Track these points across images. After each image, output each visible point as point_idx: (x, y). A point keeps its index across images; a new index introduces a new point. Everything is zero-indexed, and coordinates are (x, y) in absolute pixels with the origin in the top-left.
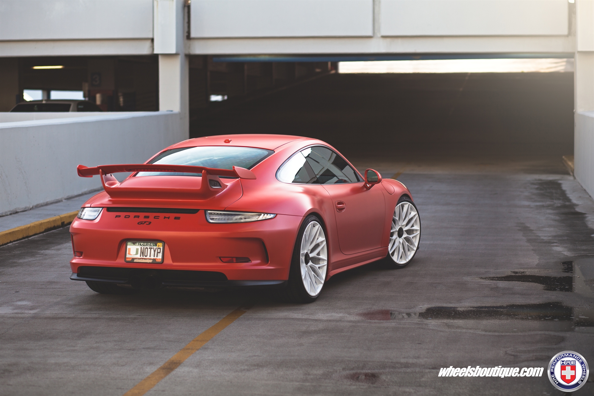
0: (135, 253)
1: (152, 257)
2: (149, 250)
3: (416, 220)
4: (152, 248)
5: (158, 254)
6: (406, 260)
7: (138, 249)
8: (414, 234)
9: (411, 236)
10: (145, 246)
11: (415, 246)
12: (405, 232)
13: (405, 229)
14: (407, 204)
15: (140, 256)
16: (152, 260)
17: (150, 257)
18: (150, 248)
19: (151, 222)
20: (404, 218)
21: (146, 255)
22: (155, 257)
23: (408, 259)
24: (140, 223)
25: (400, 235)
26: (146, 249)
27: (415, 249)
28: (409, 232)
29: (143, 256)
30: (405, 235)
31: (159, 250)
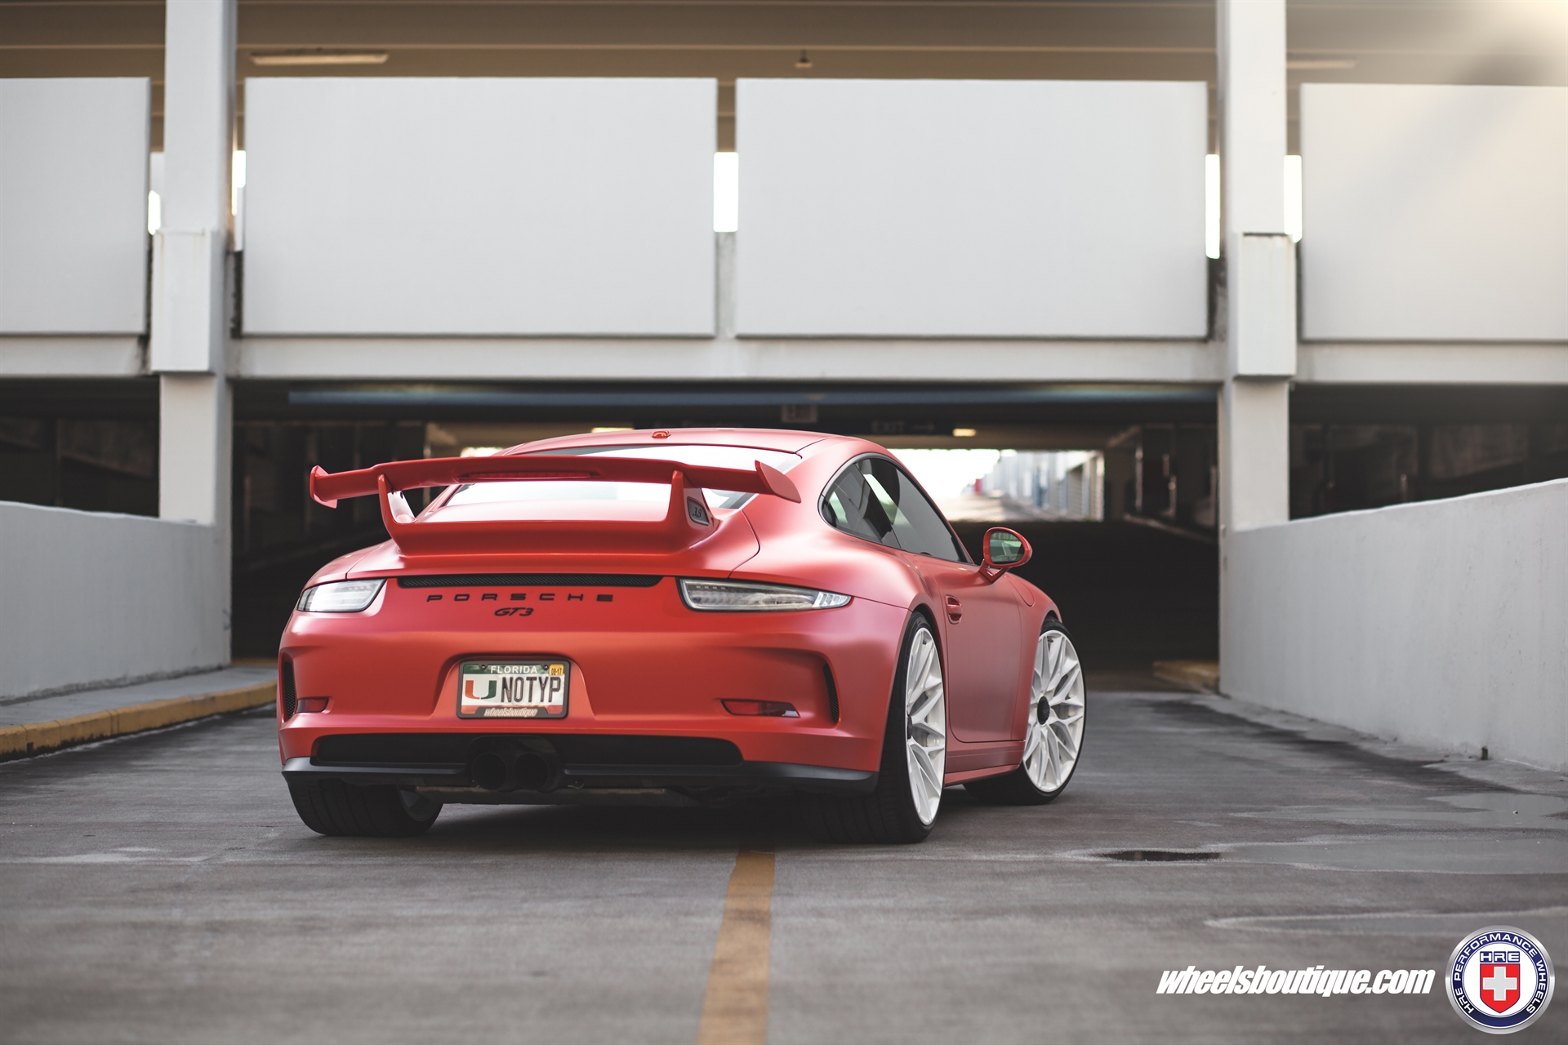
0: (487, 694)
1: (536, 701)
2: (527, 684)
3: (1075, 683)
4: (535, 679)
5: (554, 693)
6: (1055, 783)
7: (495, 682)
8: (1069, 717)
9: (1066, 722)
10: (515, 673)
11: (1074, 749)
12: (1051, 710)
13: (1053, 702)
14: (1060, 635)
15: (503, 701)
16: (536, 711)
17: (530, 701)
18: (528, 679)
19: (532, 610)
20: (1051, 672)
21: (518, 697)
22: (546, 703)
23: (1060, 779)
24: (501, 612)
25: (1042, 718)
26: (519, 682)
27: (1074, 756)
28: (1062, 710)
29: (510, 701)
30: (1053, 719)
31: (555, 683)
